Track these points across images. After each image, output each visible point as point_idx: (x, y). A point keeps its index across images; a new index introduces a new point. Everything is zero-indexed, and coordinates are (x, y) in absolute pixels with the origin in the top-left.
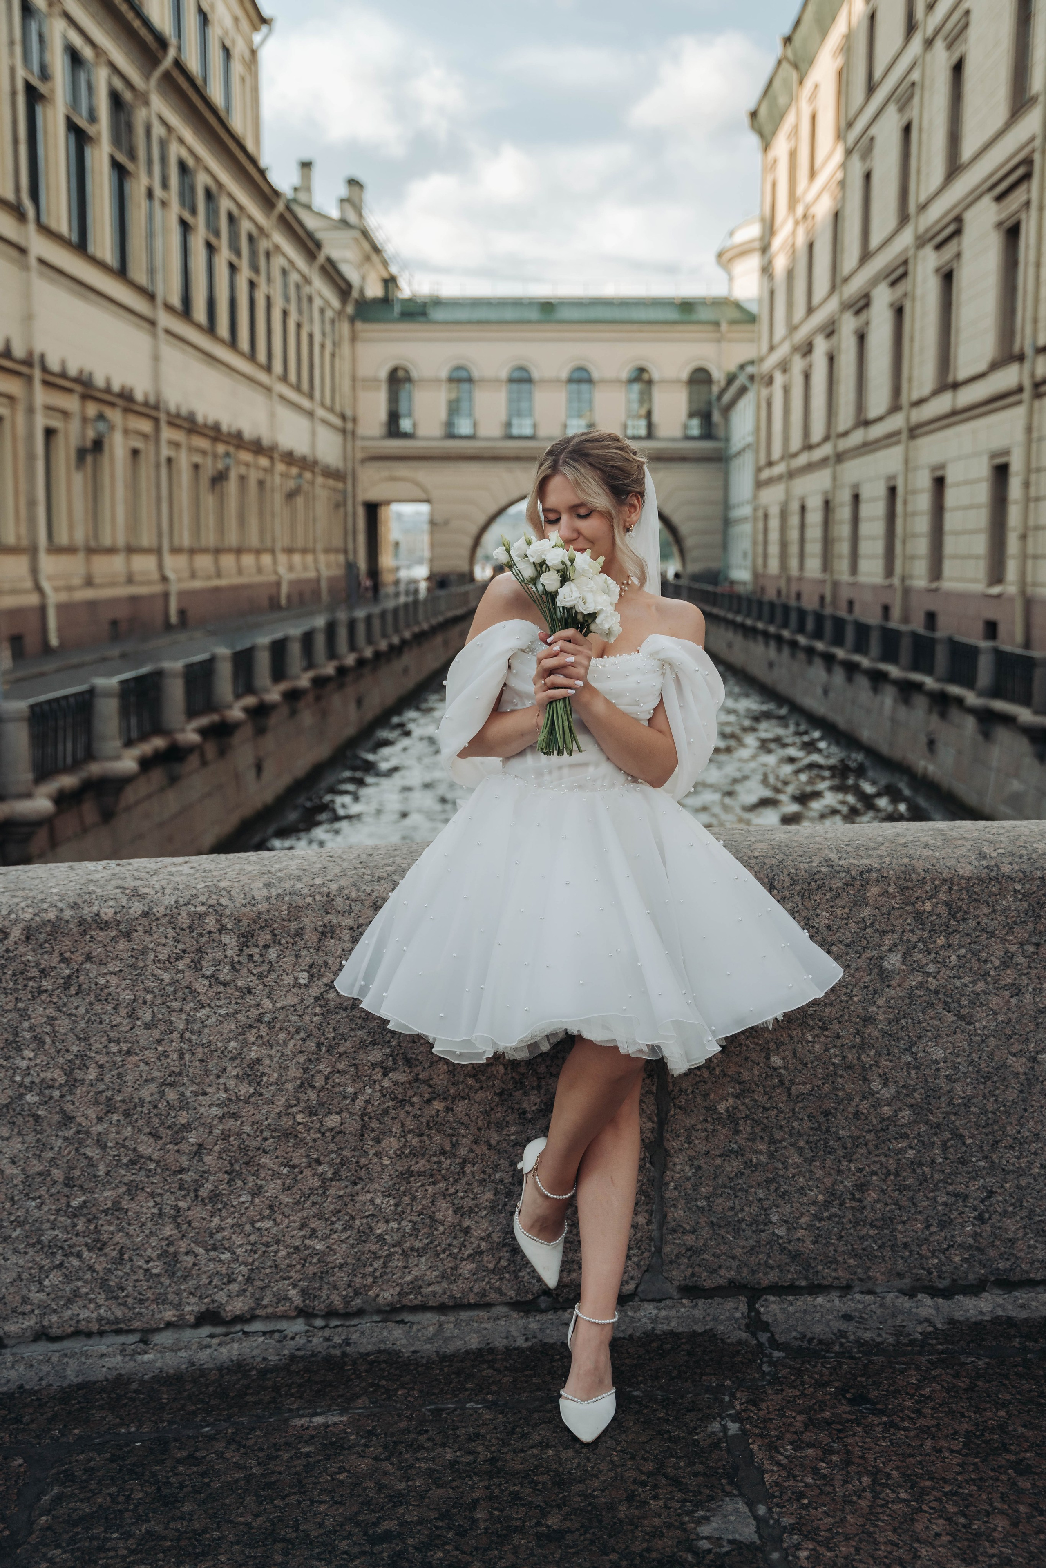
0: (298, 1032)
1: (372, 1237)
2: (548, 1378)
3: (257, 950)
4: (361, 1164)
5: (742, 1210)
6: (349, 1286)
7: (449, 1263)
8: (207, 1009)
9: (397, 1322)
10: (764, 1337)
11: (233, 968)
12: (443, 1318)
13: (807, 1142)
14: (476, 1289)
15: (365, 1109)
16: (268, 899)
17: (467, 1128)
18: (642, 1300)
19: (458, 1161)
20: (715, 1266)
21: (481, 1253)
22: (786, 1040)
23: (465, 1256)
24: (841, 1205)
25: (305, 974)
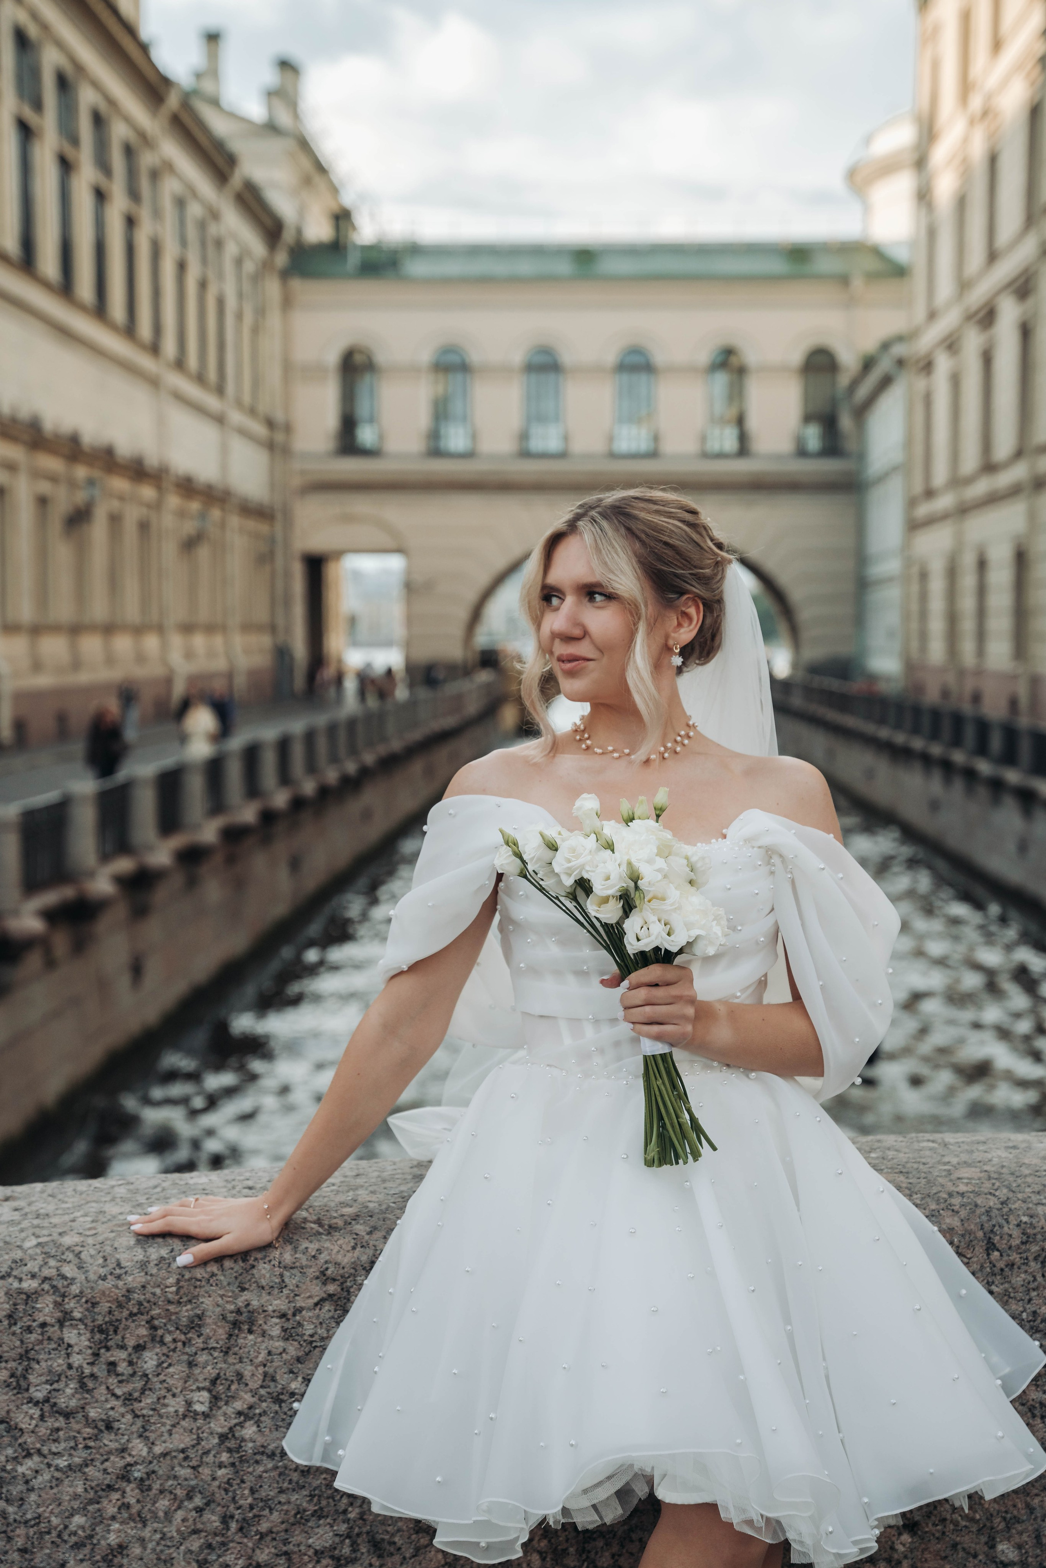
0: (189, 1497)
3: (123, 1355)
8: (36, 1458)
11: (82, 1385)
16: (143, 1265)
22: (1023, 1514)
25: (205, 1395)
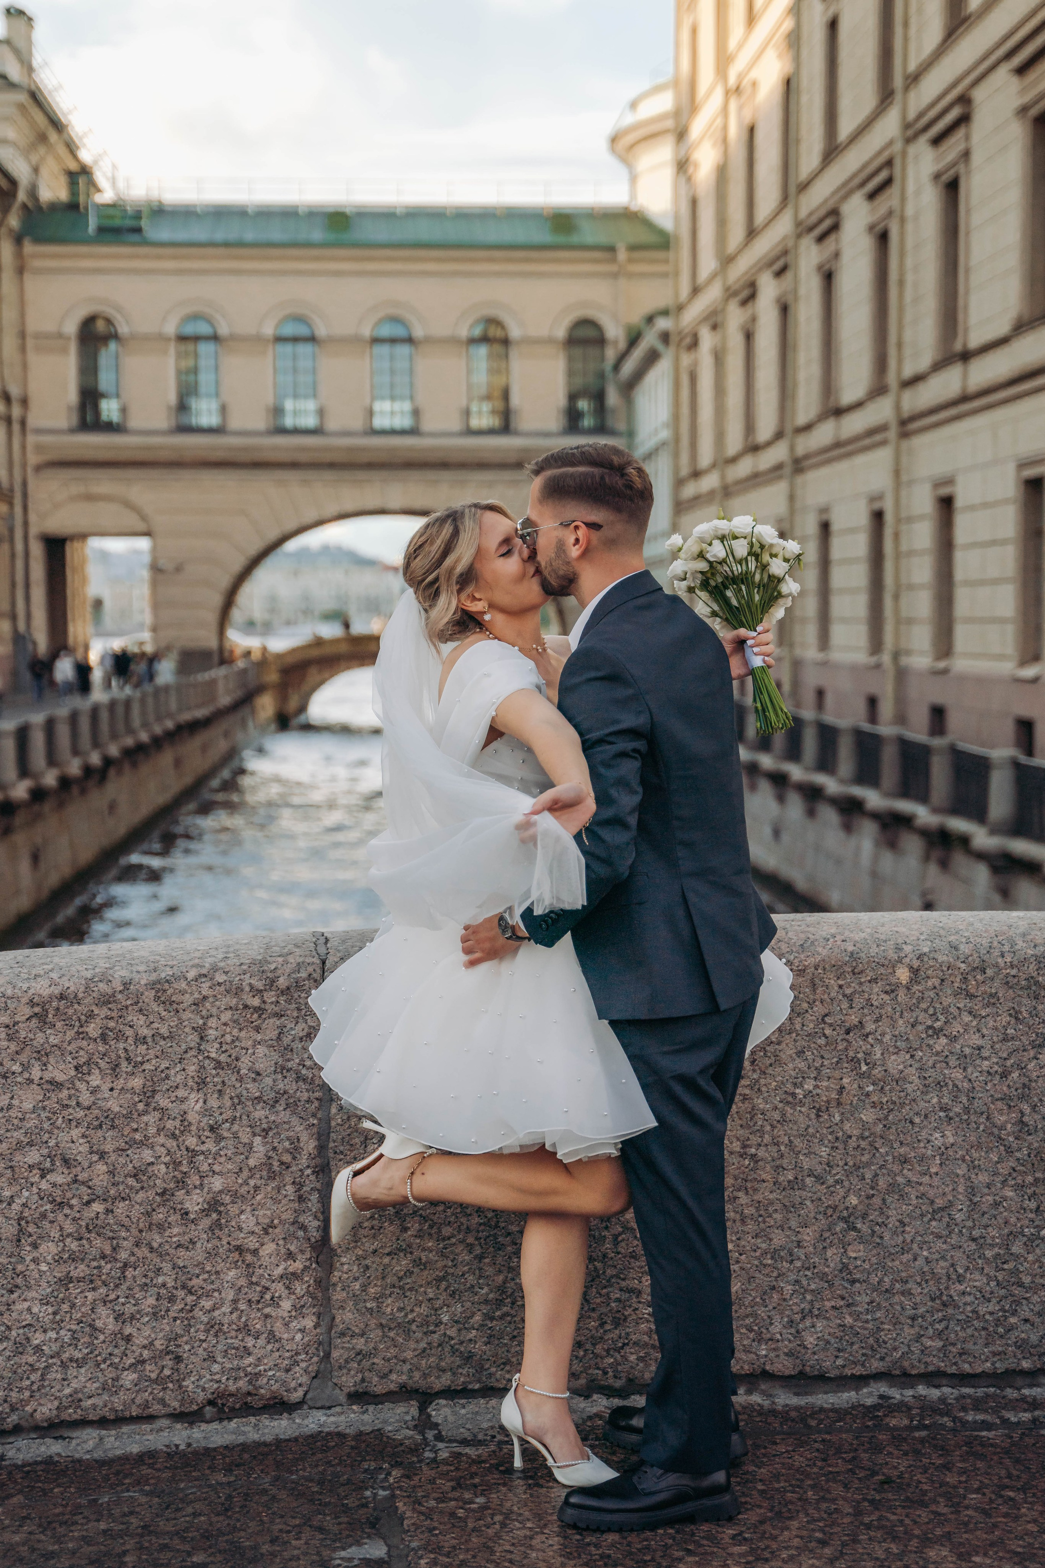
1: (29, 1349)
2: (207, 1472)
4: (18, 1271)
5: (412, 1311)
6: (5, 1401)
7: (111, 1373)
9: (55, 1438)
10: (430, 1435)
12: (104, 1432)
13: (477, 1239)
14: (138, 1401)
15: (22, 1213)
17: (128, 1230)
18: (310, 1408)
19: (119, 1265)
20: (386, 1370)
21: (143, 1362)
23: (127, 1366)
24: (513, 1303)
